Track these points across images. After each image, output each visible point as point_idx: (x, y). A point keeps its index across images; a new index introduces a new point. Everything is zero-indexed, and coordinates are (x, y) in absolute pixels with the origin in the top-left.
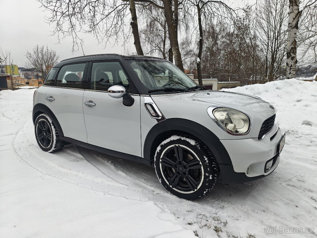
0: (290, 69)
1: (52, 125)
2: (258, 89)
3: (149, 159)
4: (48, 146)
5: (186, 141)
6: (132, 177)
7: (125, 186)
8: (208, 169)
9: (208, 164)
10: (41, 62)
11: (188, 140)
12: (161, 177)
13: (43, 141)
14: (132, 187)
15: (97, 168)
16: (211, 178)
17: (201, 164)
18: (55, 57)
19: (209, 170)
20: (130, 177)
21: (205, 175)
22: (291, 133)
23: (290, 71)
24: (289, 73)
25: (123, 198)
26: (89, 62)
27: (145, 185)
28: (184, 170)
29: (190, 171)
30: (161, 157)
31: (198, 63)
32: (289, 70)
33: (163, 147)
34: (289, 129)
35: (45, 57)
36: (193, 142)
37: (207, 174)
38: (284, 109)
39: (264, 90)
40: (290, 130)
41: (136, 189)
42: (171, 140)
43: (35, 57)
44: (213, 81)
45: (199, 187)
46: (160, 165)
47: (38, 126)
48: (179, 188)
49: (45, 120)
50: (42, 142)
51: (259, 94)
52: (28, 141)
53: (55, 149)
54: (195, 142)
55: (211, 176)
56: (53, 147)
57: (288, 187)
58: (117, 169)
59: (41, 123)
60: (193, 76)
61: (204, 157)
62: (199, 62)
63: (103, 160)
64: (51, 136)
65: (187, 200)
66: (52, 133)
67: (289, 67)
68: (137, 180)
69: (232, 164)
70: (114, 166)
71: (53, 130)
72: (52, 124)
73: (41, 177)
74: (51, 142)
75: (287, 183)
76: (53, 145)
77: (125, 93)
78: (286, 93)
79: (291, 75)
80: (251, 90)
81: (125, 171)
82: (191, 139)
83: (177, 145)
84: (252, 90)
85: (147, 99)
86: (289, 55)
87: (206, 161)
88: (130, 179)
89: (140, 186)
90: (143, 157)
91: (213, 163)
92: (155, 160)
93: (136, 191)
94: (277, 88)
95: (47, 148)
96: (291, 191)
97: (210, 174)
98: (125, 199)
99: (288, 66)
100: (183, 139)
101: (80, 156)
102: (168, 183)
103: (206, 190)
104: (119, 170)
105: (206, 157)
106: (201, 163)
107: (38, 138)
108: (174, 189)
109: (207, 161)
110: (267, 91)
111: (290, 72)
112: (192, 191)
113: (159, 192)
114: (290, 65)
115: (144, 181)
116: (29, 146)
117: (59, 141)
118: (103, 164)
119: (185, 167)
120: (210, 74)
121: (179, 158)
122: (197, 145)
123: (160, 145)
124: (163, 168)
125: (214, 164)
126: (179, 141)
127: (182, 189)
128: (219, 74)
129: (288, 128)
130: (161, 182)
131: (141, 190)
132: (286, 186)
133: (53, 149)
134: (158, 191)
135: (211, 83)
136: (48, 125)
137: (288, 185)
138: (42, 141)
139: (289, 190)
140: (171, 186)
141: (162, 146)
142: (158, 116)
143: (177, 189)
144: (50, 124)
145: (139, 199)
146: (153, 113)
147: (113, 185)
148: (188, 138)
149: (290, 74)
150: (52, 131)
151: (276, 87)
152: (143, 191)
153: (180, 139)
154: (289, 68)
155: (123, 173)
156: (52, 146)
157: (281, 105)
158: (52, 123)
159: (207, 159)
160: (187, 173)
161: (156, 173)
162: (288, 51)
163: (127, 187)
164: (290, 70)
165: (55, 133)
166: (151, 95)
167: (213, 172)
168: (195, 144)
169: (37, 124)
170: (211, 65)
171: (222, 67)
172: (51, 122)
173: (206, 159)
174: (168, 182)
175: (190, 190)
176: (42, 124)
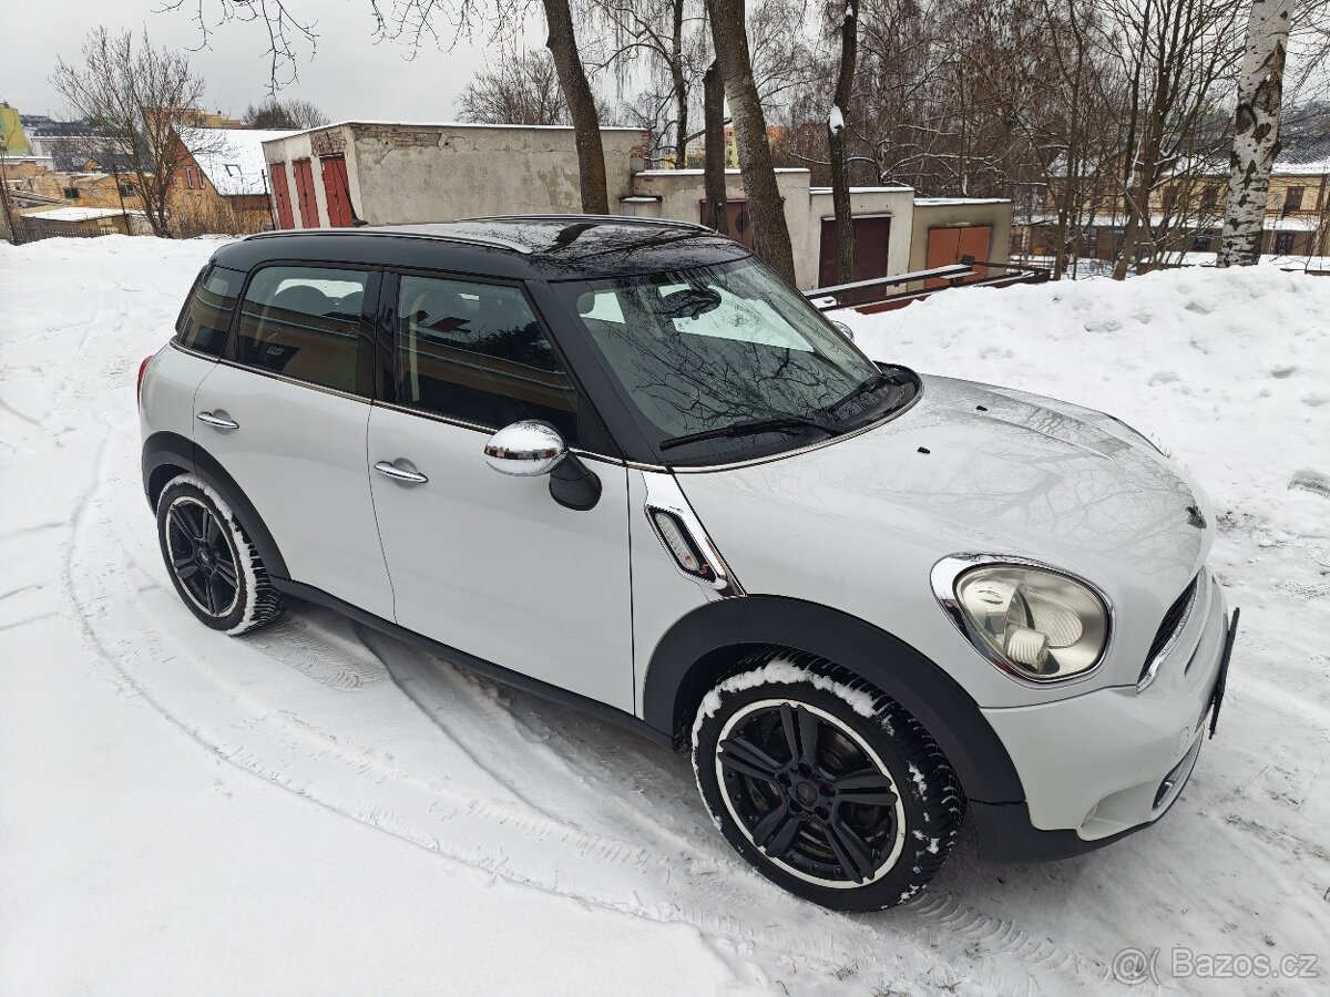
0: (1245, 181)
1: (237, 530)
2: (1109, 306)
3: (670, 731)
4: (221, 609)
5: (834, 696)
6: (593, 779)
7: (571, 832)
8: (925, 814)
9: (924, 799)
10: (127, 109)
11: (843, 692)
12: (719, 808)
13: (198, 584)
14: (600, 836)
15: (445, 729)
16: (934, 849)
17: (897, 792)
18: (186, 86)
19: (927, 819)
20: (587, 775)
21: (909, 836)
22: (1239, 525)
23: (1245, 192)
24: (1237, 197)
25: (568, 901)
26: (382, 268)
27: (649, 824)
28: (821, 801)
29: (844, 806)
30: (723, 736)
31: (835, 131)
32: (1242, 185)
33: (731, 702)
34: (1231, 507)
35: (141, 85)
36: (863, 705)
37: (919, 835)
38: (1215, 410)
39: (1135, 314)
40: (1236, 512)
41: (617, 849)
42: (766, 682)
43: (96, 88)
44: (892, 196)
45: (880, 873)
46: (719, 764)
47: (172, 523)
48: (798, 858)
49: (203, 506)
50: (198, 590)
51: (1110, 331)
52: (131, 564)
53: (254, 623)
54: (872, 704)
55: (934, 841)
56: (246, 618)
57: (1234, 832)
58: (527, 731)
59: (185, 512)
60: (809, 175)
61: (912, 770)
62: (839, 127)
63: (461, 677)
64: (233, 569)
65: (828, 911)
66: (239, 562)
67: (1242, 171)
68: (617, 798)
69: (1027, 800)
70: (513, 714)
71: (243, 548)
72: (232, 526)
73: (220, 783)
74: (236, 596)
75: (1229, 809)
76: (246, 610)
77: (563, 456)
78: (1232, 329)
79: (1247, 207)
80: (1076, 309)
81: (559, 740)
82: (854, 687)
83: (794, 704)
84: (1082, 310)
85: (660, 488)
86: (1246, 114)
87: (916, 785)
88: (587, 787)
89: (633, 830)
90: (640, 715)
91: (946, 789)
92: (695, 742)
93: (619, 860)
94: (1191, 307)
95: (221, 615)
96: (1245, 857)
97: (929, 831)
98: (577, 909)
99: (1237, 168)
100: (821, 683)
101: (361, 652)
102: (750, 837)
103: (911, 890)
104: (536, 737)
105: (916, 771)
106: (894, 788)
107: (176, 570)
108: (776, 861)
109: (923, 787)
110: (1146, 320)
111: (1244, 197)
112: (853, 882)
113: (713, 867)
114: (1245, 166)
115: (644, 798)
116: (141, 590)
117: (269, 592)
118: (465, 702)
119: (826, 790)
120: (877, 156)
121: (800, 752)
122: (883, 715)
123: (718, 689)
124: (730, 776)
125: (949, 793)
126: (802, 690)
127: (809, 863)
128: (920, 157)
129: (1229, 502)
130: (719, 828)
131: (638, 851)
132: (1222, 825)
133: (246, 622)
134: (705, 856)
135: (884, 208)
136: (216, 525)
137: (1233, 820)
138: (193, 584)
139: (1236, 847)
140: (762, 849)
141: (724, 695)
142: (709, 575)
143: (790, 862)
144: (225, 523)
145: (634, 904)
146: (688, 558)
147: (518, 824)
148: (844, 682)
149: (1241, 203)
150: (237, 554)
151: (1186, 300)
152: (644, 858)
153: (808, 685)
154: (1239, 175)
155: (556, 757)
156: (243, 614)
157: (1206, 391)
158: (235, 519)
159: (922, 777)
160: (833, 811)
161: (701, 790)
162: (1243, 98)
163: (579, 836)
164: (1246, 188)
165: (251, 563)
166: (675, 469)
167: (943, 825)
168: (874, 712)
169: (169, 516)
170: (882, 111)
171: (933, 124)
172: (228, 516)
173: (918, 777)
174: (751, 830)
175: (844, 877)
176: (189, 517)
